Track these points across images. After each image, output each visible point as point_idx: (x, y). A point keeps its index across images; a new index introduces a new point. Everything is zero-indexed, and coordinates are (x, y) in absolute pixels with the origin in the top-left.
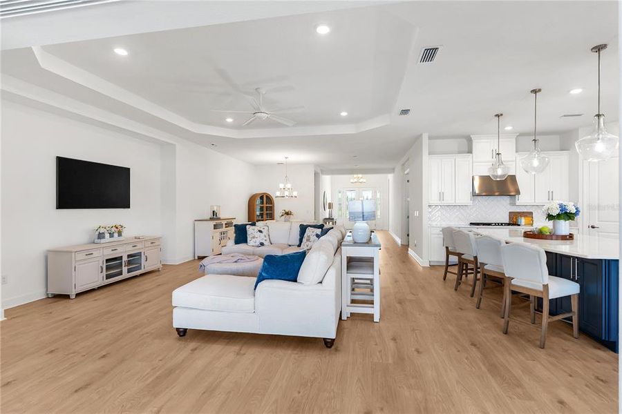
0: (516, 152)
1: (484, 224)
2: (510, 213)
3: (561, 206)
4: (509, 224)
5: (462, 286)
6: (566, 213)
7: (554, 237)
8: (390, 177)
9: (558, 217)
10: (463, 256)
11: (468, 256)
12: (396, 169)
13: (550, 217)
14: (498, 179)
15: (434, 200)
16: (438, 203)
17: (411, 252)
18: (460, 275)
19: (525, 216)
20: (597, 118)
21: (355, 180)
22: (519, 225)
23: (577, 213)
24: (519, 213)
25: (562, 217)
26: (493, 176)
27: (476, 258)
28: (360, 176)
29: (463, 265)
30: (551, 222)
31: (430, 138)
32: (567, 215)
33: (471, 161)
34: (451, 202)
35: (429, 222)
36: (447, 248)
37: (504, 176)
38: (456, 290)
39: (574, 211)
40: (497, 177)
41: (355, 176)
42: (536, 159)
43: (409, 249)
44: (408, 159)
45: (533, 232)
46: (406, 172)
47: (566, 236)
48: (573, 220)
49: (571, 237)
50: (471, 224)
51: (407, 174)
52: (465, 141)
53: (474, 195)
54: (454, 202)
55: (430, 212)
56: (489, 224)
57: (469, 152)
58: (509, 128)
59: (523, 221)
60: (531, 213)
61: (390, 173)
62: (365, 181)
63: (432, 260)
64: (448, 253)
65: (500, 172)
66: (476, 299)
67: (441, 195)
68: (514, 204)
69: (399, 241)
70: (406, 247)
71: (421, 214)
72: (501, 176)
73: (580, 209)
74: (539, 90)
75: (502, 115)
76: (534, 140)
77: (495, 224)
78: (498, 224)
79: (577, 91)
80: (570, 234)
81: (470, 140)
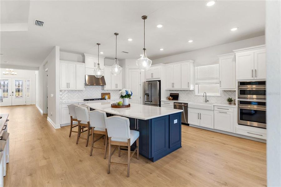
0: (104, 65)
1: (91, 100)
2: (101, 93)
3: (126, 91)
4: (101, 99)
5: (80, 140)
6: (128, 94)
7: (124, 106)
8: (37, 72)
9: (125, 96)
10: (81, 122)
11: (84, 122)
12: (40, 68)
13: (122, 97)
15: (64, 87)
16: (66, 89)
17: (49, 119)
18: (80, 133)
19: (107, 95)
20: (143, 50)
21: (7, 73)
22: (106, 99)
23: (131, 95)
24: (105, 93)
27: (89, 123)
28: (12, 70)
29: (81, 127)
30: (122, 99)
31: (61, 50)
32: (128, 96)
33: (84, 67)
34: (74, 89)
35: (61, 100)
36: (71, 117)
37: (101, 76)
38: (77, 144)
39: (130, 94)
40: (98, 76)
41: (7, 69)
42: (116, 68)
43: (48, 117)
44: (47, 62)
45: (115, 104)
46: (46, 70)
49: (129, 106)
50: (84, 100)
51: (47, 71)
52: (81, 56)
53: (86, 85)
54: (75, 89)
55: (61, 95)
56: (93, 100)
57: (83, 62)
58: (102, 53)
59: (107, 97)
60: (110, 94)
61: (36, 70)
62: (16, 73)
63: (62, 123)
64: (72, 119)
65: (99, 73)
66: (89, 148)
67: (68, 85)
68: (103, 89)
69: (42, 112)
70: (46, 115)
71: (55, 96)
72: (99, 76)
74: (118, 34)
75: (100, 44)
76: (116, 58)
77: (96, 99)
78: (97, 99)
79: (130, 40)
80: (129, 104)
81: (84, 56)
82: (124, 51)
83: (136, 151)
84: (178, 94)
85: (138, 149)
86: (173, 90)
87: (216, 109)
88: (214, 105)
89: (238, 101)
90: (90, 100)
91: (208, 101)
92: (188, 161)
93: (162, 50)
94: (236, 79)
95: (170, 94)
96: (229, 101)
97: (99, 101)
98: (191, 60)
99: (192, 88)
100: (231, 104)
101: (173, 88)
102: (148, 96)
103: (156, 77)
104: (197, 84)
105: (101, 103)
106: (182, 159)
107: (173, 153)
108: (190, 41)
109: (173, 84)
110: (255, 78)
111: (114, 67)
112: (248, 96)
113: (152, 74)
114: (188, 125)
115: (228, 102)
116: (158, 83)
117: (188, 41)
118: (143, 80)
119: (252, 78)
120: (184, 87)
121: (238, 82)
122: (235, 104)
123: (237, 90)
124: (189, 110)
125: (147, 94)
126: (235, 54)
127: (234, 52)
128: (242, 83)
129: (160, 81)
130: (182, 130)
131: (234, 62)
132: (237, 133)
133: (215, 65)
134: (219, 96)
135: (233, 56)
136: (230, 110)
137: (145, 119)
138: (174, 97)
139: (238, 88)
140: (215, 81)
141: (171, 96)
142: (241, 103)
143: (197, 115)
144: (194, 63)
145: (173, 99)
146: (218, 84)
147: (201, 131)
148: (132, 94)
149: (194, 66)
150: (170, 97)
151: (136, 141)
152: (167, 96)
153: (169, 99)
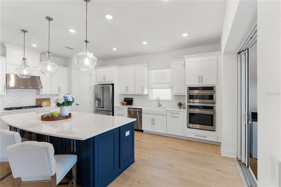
1: (17, 108)
2: (36, 99)
3: (65, 97)
4: (36, 107)
6: (68, 101)
7: (61, 118)
9: (63, 104)
13: (59, 105)
14: (24, 78)
19: (45, 101)
22: (42, 107)
23: (72, 102)
24: (42, 99)
25: (65, 104)
26: (20, 75)
30: (59, 108)
32: (68, 103)
33: (5, 63)
39: (71, 100)
40: (23, 75)
45: (48, 115)
47: (67, 116)
48: (71, 105)
49: (70, 116)
50: (5, 109)
56: (21, 108)
57: (3, 56)
59: (44, 104)
60: (49, 99)
65: (25, 72)
68: (38, 94)
73: (75, 99)
74: (52, 19)
75: (27, 32)
76: (49, 52)
77: (25, 107)
78: (28, 107)
79: (72, 31)
80: (70, 114)
81: (4, 47)
82: (67, 46)
83: (72, 183)
84: (133, 98)
85: (74, 180)
86: (127, 95)
87: (168, 114)
88: (167, 109)
89: (188, 105)
90: (15, 109)
91: (161, 105)
92: (141, 182)
93: (115, 49)
94: (186, 84)
95: (125, 98)
96: (180, 106)
97: (31, 109)
98: (145, 64)
99: (146, 92)
100: (181, 108)
101: (127, 92)
102: (100, 101)
103: (108, 81)
104: (151, 88)
105: (35, 112)
106: (134, 181)
107: (124, 172)
108: (145, 43)
109: (127, 88)
110: (201, 84)
111: (47, 64)
112: (195, 101)
113: (104, 76)
114: (142, 131)
115: (178, 107)
116: (111, 86)
117: (143, 42)
118: (94, 83)
119: (199, 84)
120: (138, 92)
121: (188, 87)
122: (184, 108)
123: (186, 94)
124: (143, 115)
125: (98, 99)
126: (185, 60)
127: (184, 58)
128: (191, 89)
129: (113, 85)
130: (135, 138)
131: (184, 68)
132: (186, 136)
133: (167, 70)
134: (171, 101)
135: (183, 62)
136: (181, 115)
137: (82, 139)
138: (129, 101)
139: (188, 92)
140: (167, 85)
141: (125, 100)
142: (190, 107)
143: (151, 120)
144: (148, 67)
145: (127, 104)
146: (170, 88)
147: (155, 137)
148: (73, 100)
149: (148, 70)
150: (124, 102)
151: (72, 168)
152: (121, 101)
153: (123, 104)
